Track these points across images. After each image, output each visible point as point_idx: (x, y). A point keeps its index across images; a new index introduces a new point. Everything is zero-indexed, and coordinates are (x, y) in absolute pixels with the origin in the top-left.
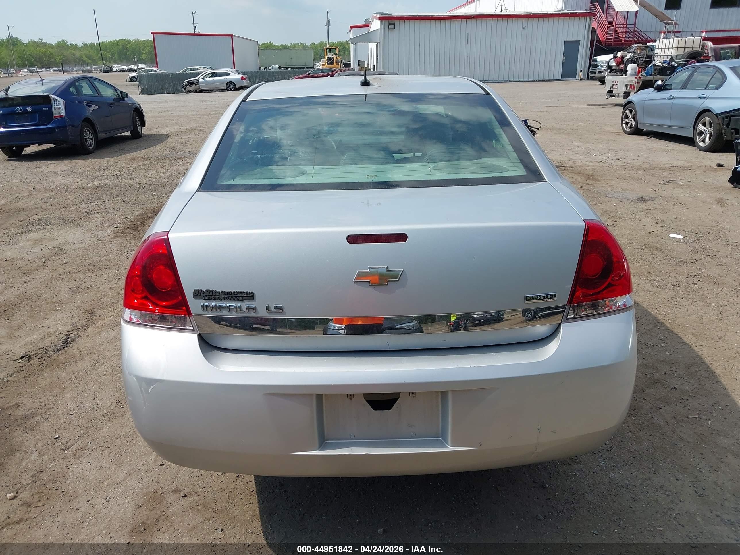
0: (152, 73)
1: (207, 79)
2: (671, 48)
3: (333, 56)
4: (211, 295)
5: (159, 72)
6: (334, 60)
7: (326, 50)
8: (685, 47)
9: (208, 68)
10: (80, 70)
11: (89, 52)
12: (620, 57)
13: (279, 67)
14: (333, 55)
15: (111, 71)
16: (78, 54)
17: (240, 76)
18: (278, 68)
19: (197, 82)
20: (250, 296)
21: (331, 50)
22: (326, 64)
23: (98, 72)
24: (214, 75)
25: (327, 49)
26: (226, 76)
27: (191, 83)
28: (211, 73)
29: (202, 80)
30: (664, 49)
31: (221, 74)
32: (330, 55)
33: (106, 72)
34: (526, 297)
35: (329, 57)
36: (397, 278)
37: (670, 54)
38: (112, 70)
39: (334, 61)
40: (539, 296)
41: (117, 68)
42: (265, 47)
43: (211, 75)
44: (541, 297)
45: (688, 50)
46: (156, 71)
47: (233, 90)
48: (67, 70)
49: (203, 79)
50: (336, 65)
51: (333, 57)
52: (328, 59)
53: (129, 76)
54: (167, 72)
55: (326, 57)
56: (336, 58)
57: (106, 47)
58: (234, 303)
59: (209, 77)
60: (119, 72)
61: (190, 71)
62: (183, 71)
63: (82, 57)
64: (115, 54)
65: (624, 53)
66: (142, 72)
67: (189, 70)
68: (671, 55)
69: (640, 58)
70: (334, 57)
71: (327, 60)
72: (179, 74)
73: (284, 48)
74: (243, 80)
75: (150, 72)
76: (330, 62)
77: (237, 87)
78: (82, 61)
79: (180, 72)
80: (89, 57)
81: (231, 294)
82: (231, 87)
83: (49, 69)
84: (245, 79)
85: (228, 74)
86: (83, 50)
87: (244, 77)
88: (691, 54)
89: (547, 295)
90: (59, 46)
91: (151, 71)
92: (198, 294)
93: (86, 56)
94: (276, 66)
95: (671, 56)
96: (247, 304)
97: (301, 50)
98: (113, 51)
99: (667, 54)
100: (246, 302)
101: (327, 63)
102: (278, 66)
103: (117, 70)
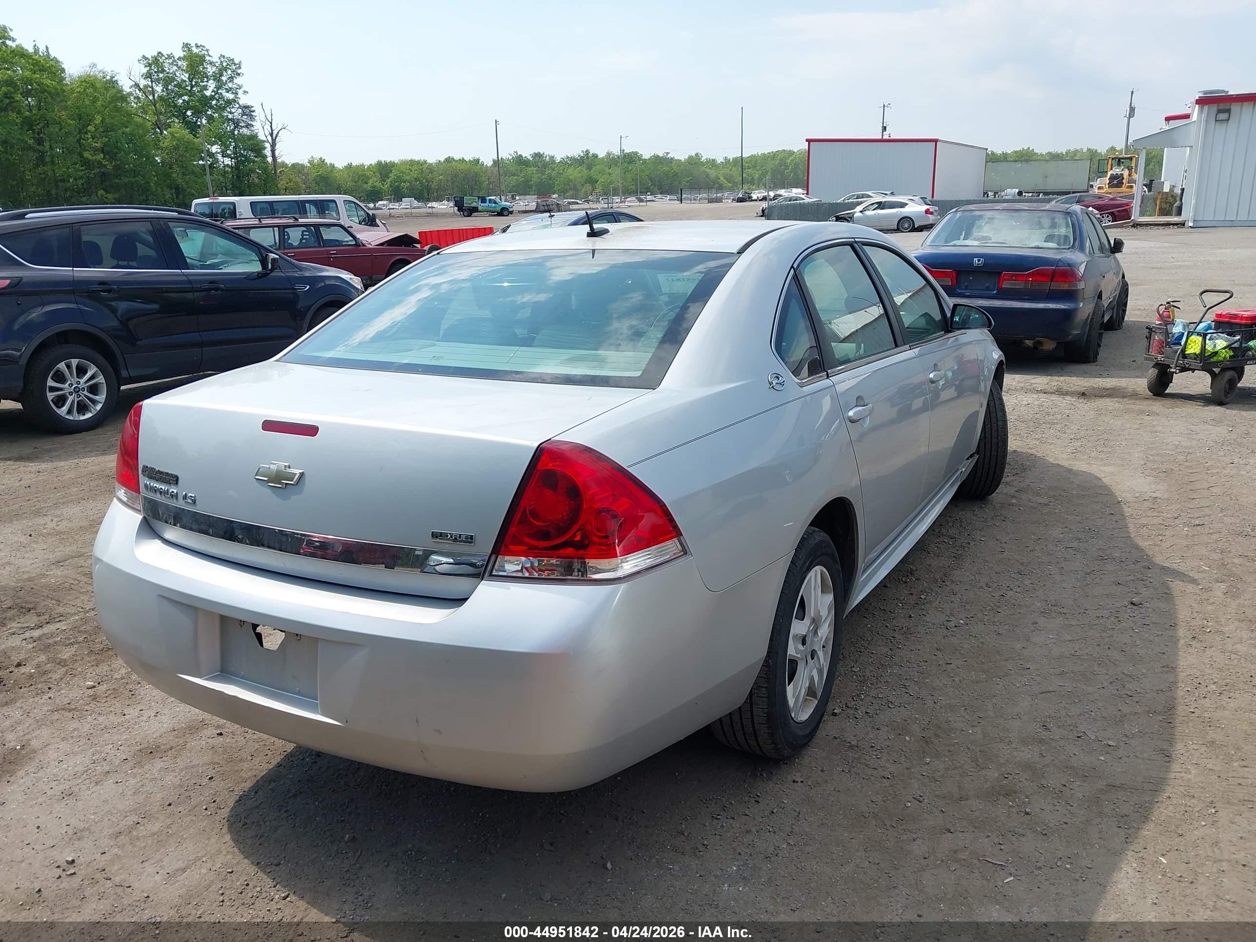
0: (798, 202)
1: (868, 213)
3: (1122, 172)
4: (152, 473)
5: (807, 200)
6: (1123, 178)
7: (1110, 161)
9: (886, 194)
10: (705, 199)
11: (730, 171)
13: (1018, 193)
14: (1123, 170)
15: (750, 199)
16: (712, 173)
17: (925, 207)
18: (1016, 193)
19: (851, 218)
21: (1119, 161)
22: (1107, 186)
23: (730, 201)
24: (881, 205)
25: (1113, 159)
26: (901, 207)
27: (841, 218)
28: (877, 203)
29: (860, 214)
31: (892, 205)
32: (1117, 170)
33: (741, 202)
34: (433, 532)
35: (1115, 173)
36: (292, 481)
38: (750, 197)
39: (1124, 181)
40: (450, 534)
41: (759, 195)
42: (1017, 157)
43: (877, 206)
44: (451, 537)
46: (804, 199)
47: (909, 232)
48: (686, 199)
49: (861, 212)
50: (1127, 188)
51: (1122, 174)
52: (1112, 178)
53: (761, 208)
54: (821, 201)
55: (1109, 173)
56: (1130, 175)
57: (756, 162)
59: (874, 210)
60: (760, 200)
61: (857, 198)
62: (844, 200)
63: (719, 179)
64: (767, 172)
66: (782, 202)
67: (855, 197)
70: (1126, 173)
71: (1109, 179)
72: (837, 203)
73: (1055, 157)
74: (929, 215)
75: (794, 200)
76: (1115, 182)
77: (916, 227)
78: (717, 185)
79: (838, 201)
80: (729, 179)
82: (906, 226)
83: (666, 197)
84: (931, 213)
85: (903, 205)
86: (723, 167)
87: (931, 210)
89: (460, 535)
90: (689, 163)
91: (796, 200)
93: (724, 177)
94: (1014, 190)
97: (1068, 162)
98: (765, 169)
101: (1109, 184)
102: (1017, 191)
103: (758, 197)
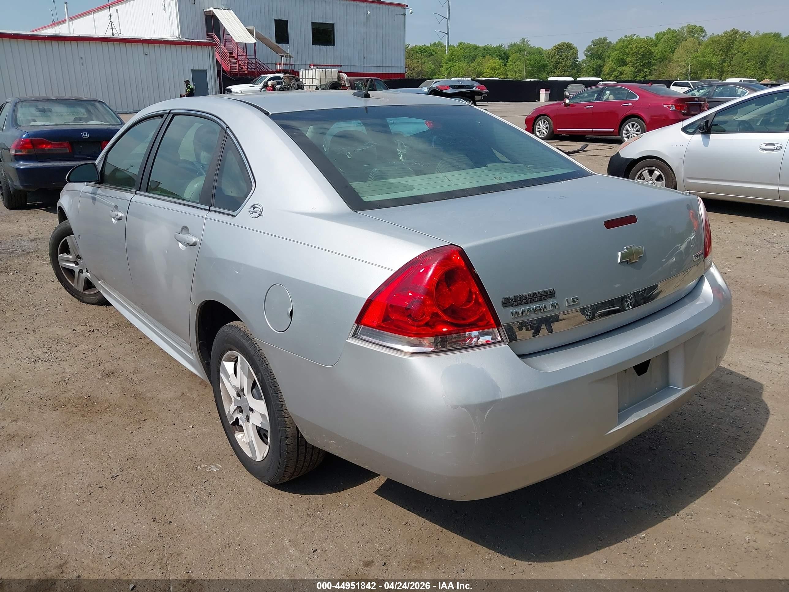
2: (314, 78)
4: (520, 300)
8: (326, 78)
12: (270, 86)
20: (551, 294)
30: (308, 79)
37: (314, 84)
45: (329, 80)
58: (539, 304)
65: (274, 83)
68: (316, 84)
69: (291, 87)
81: (537, 295)
88: (332, 84)
92: (507, 303)
95: (316, 86)
96: (550, 302)
99: (312, 84)
100: (549, 300)
